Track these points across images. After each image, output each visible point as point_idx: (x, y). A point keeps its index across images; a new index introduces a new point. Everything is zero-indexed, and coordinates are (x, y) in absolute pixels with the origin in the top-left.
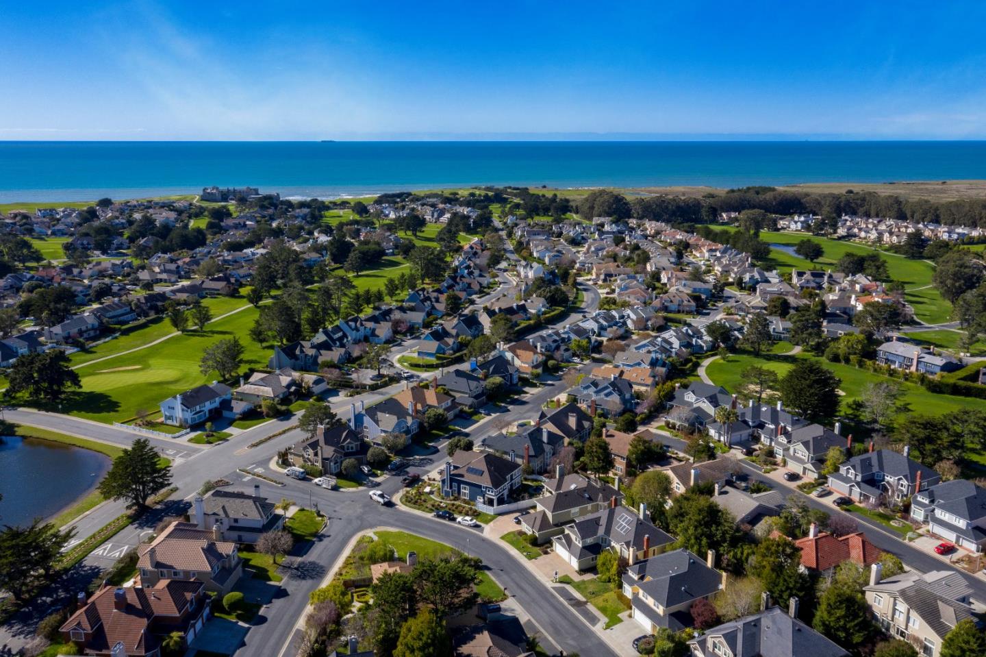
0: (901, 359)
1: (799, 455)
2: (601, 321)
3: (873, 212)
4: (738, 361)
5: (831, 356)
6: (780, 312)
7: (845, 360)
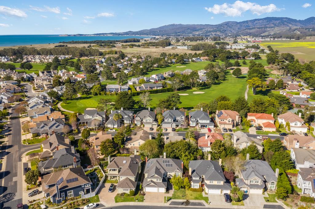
0: (115, 90)
1: (148, 121)
3: (28, 53)
5: (95, 94)
6: (58, 84)
7: (99, 94)
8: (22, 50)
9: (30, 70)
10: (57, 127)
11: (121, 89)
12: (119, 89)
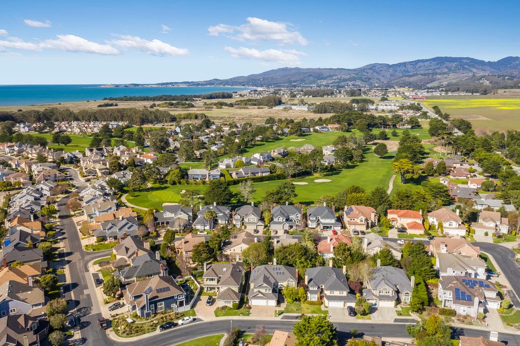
0: (201, 176)
1: (252, 221)
2: (34, 194)
4: (139, 195)
5: (172, 183)
6: (118, 169)
7: (179, 183)
8: (50, 114)
9: (68, 145)
10: (129, 228)
11: (209, 176)
12: (208, 176)
